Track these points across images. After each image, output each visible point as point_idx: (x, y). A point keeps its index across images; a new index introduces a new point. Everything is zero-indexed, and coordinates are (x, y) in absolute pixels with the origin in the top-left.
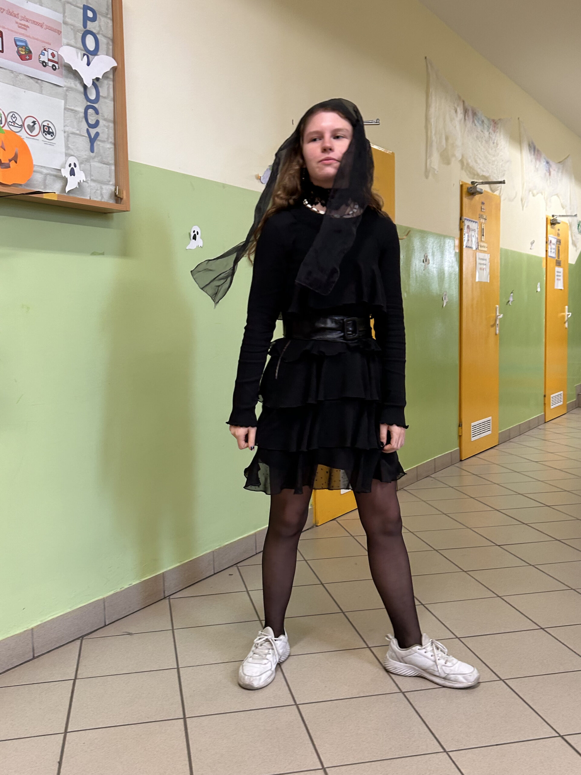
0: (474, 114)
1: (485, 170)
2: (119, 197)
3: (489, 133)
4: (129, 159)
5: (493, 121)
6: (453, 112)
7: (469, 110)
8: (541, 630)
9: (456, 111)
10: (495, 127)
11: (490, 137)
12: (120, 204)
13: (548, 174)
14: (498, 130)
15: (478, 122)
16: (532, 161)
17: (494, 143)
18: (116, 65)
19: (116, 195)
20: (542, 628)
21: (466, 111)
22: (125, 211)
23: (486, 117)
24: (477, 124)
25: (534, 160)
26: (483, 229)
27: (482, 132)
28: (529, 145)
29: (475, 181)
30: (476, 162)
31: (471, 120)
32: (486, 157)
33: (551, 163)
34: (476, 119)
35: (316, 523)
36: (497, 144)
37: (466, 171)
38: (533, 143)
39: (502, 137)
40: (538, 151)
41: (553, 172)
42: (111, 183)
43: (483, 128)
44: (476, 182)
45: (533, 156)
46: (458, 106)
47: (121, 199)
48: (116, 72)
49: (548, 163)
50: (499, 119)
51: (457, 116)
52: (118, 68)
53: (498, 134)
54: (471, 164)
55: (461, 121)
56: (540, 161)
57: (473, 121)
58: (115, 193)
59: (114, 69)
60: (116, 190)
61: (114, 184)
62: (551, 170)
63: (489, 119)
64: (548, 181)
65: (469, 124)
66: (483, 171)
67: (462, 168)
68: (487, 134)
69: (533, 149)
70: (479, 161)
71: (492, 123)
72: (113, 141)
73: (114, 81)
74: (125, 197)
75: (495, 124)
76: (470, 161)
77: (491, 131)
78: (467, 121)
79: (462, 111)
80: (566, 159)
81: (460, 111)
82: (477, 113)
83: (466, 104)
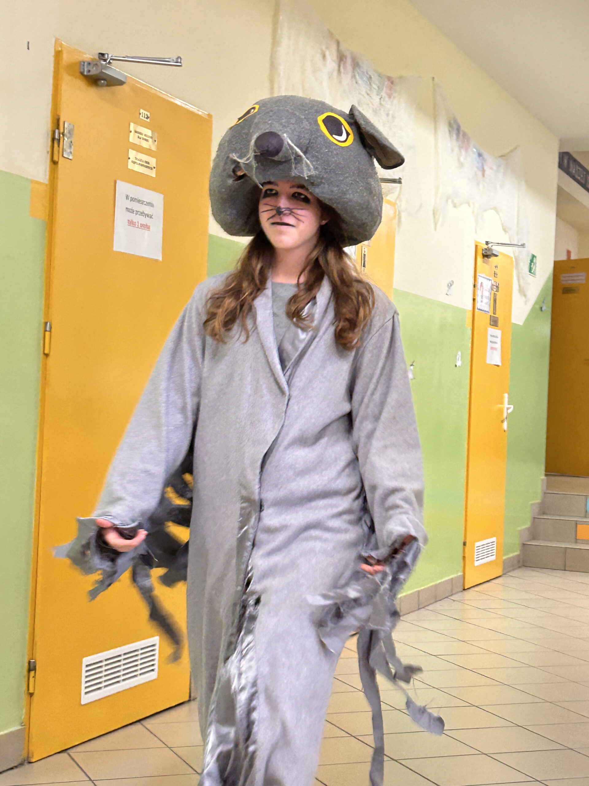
0: (356, 65)
3: (380, 99)
5: (389, 78)
6: (318, 57)
7: (346, 58)
9: (324, 57)
10: (391, 89)
11: (381, 104)
13: (480, 173)
14: (395, 95)
15: (362, 78)
16: (452, 150)
17: (388, 115)
21: (341, 58)
23: (375, 71)
24: (360, 82)
25: (456, 150)
27: (368, 94)
28: (450, 125)
31: (350, 74)
33: (486, 156)
34: (358, 73)
35: (28, 757)
36: (393, 117)
38: (455, 121)
39: (403, 106)
40: (465, 134)
41: (488, 171)
43: (371, 88)
45: (455, 143)
46: (327, 48)
49: (480, 155)
50: (401, 78)
51: (325, 65)
53: (395, 101)
55: (331, 73)
56: (467, 150)
57: (354, 77)
62: (486, 167)
63: (380, 75)
64: (481, 186)
65: (347, 79)
68: (376, 99)
69: (456, 130)
71: (387, 83)
75: (391, 83)
77: (383, 94)
78: (342, 74)
79: (335, 58)
80: (512, 151)
81: (331, 56)
82: (360, 63)
83: (343, 47)
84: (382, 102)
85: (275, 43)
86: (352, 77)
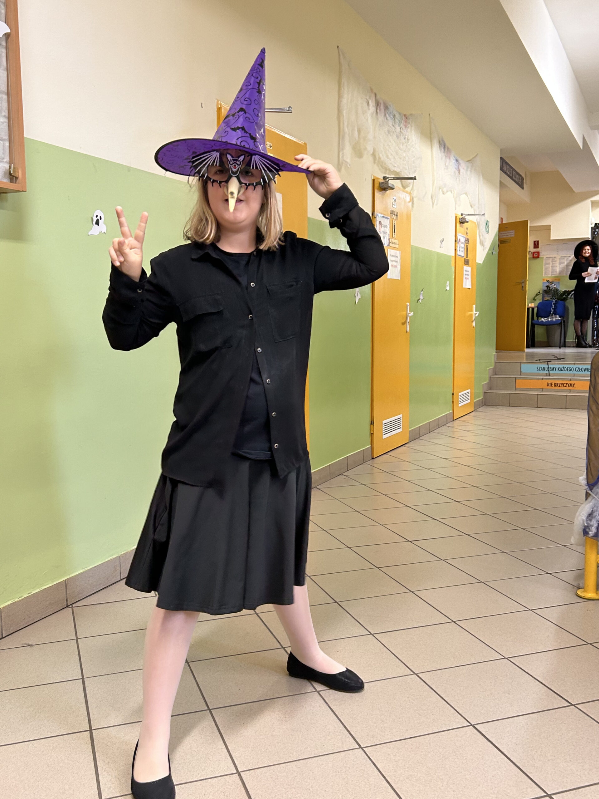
0: (386, 108)
1: (396, 165)
2: (13, 176)
3: (400, 129)
4: (25, 136)
5: (405, 115)
6: (365, 104)
7: (380, 104)
8: (453, 623)
9: (368, 104)
10: (406, 122)
11: (401, 131)
12: (16, 183)
13: (457, 172)
14: (409, 125)
15: (390, 116)
16: (442, 159)
17: (405, 138)
18: (9, 31)
19: (10, 174)
20: (453, 621)
21: (378, 104)
22: (20, 191)
23: (397, 111)
24: (389, 118)
25: (444, 158)
26: (394, 225)
27: (393, 126)
28: (440, 142)
29: (387, 176)
30: (387, 157)
31: (383, 114)
32: (397, 153)
33: (461, 161)
34: (387, 113)
36: (408, 140)
37: (378, 166)
38: (443, 141)
39: (413, 132)
40: (448, 149)
41: (462, 171)
42: (5, 160)
43: (395, 123)
44: (388, 178)
45: (443, 154)
46: (370, 98)
47: (17, 178)
48: (9, 39)
49: (457, 161)
50: (411, 115)
51: (369, 109)
52: (12, 35)
53: (409, 130)
54: (382, 159)
55: (372, 114)
56: (450, 159)
57: (385, 115)
58: (10, 172)
59: (7, 36)
60: (10, 167)
61: (9, 162)
62: (461, 168)
63: (400, 114)
64: (458, 179)
65: (381, 117)
66: (394, 167)
67: (374, 162)
68: (398, 129)
69: (443, 145)
70: (390, 157)
71: (404, 118)
72: (7, 115)
73: (7, 48)
74: (20, 175)
75: (406, 118)
76: (381, 155)
77: (402, 125)
78: (379, 114)
79: (374, 104)
80: (474, 158)
81: (372, 103)
82: (389, 107)
83: (378, 97)
84: (402, 131)
85: (340, 97)
86: (384, 116)
